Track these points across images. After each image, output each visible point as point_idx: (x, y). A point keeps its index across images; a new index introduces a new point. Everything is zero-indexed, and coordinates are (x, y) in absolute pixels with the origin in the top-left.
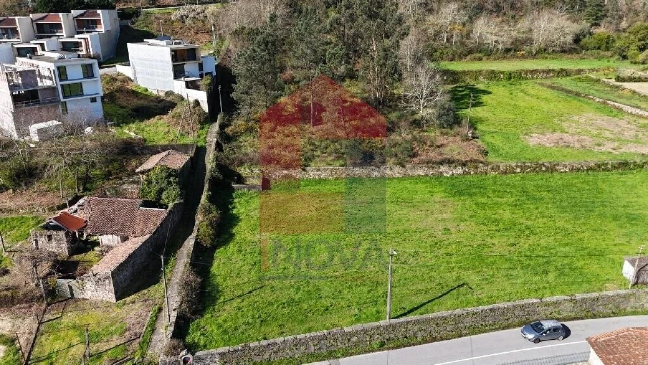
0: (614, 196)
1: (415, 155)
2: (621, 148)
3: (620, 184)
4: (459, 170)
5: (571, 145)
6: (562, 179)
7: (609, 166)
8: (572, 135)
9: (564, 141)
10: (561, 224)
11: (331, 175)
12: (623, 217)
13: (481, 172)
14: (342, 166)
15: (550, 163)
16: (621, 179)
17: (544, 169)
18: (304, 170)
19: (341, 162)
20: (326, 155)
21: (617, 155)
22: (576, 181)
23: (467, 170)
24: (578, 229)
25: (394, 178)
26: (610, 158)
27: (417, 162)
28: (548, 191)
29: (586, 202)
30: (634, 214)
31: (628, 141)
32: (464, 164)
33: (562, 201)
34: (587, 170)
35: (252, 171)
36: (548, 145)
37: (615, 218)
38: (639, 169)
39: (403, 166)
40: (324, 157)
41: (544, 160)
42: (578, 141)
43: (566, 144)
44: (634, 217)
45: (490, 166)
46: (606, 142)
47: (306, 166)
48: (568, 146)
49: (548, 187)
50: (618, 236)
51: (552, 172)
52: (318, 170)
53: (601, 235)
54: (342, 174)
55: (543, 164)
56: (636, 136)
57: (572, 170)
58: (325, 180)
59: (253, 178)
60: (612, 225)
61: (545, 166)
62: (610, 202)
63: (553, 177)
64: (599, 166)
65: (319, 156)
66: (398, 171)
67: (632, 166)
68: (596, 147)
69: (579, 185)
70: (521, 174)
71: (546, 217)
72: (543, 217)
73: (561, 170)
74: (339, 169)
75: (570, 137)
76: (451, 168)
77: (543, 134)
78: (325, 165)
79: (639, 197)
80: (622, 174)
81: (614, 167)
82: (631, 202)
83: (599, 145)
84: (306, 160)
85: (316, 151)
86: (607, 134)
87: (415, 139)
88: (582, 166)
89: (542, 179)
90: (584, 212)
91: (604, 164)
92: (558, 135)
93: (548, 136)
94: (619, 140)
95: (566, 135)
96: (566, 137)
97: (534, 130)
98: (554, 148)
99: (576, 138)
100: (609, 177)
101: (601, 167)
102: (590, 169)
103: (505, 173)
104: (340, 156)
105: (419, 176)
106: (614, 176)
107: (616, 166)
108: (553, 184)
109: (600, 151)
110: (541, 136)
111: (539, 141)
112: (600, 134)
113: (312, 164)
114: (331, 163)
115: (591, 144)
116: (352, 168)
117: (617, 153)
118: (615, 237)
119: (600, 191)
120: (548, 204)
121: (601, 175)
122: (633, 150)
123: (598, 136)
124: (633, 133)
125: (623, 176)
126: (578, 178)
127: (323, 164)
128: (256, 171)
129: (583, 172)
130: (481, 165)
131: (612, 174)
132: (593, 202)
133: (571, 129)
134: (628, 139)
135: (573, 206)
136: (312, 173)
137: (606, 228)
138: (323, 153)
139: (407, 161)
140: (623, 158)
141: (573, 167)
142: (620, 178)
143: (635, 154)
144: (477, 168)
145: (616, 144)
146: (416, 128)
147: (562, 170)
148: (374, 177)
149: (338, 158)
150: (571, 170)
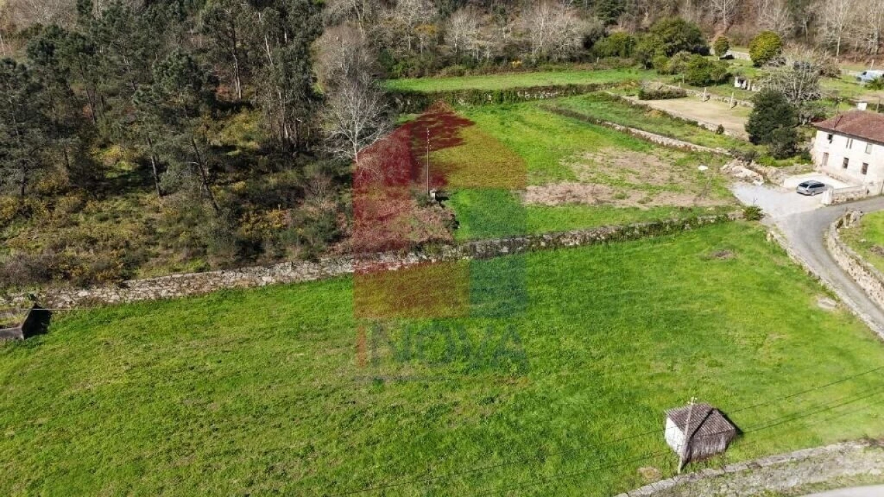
0: (645, 281)
1: (338, 238)
2: (651, 201)
3: (653, 260)
4: (413, 260)
5: (583, 201)
6: (570, 258)
7: (636, 232)
8: (584, 183)
9: (573, 194)
10: (568, 343)
11: (180, 289)
12: (661, 321)
13: (446, 257)
14: (201, 270)
15: (552, 233)
16: (654, 251)
17: (543, 244)
18: (123, 286)
19: (200, 263)
20: (171, 251)
21: (647, 212)
22: (591, 260)
23: (424, 257)
24: (595, 352)
25: (302, 283)
26: (637, 218)
27: (341, 250)
28: (550, 283)
29: (605, 298)
30: (676, 313)
31: (660, 188)
32: (418, 248)
33: (570, 299)
34: (606, 241)
35: (10, 299)
36: (550, 203)
37: (650, 324)
38: (678, 232)
39: (316, 261)
40: (167, 256)
41: (543, 231)
42: (593, 193)
43: (576, 199)
44: (676, 317)
45: (461, 248)
46: (629, 193)
47: (129, 278)
48: (578, 203)
49: (550, 274)
50: (655, 359)
51: (556, 249)
52: (153, 283)
53: (629, 361)
54: (201, 286)
55: (541, 237)
56: (671, 179)
57: (585, 241)
58: (170, 300)
59: (14, 312)
60: (646, 338)
61: (544, 240)
62: (640, 294)
63: (558, 256)
64: (622, 233)
65: (157, 255)
66: (307, 271)
67: (668, 227)
68: (617, 201)
69: (594, 267)
70: (510, 256)
71: (546, 333)
72: (540, 334)
73: (568, 243)
74: (193, 277)
75: (581, 188)
76: (399, 256)
77: (543, 184)
78: (167, 272)
79: (681, 279)
80: (655, 242)
81: (644, 232)
82: (671, 291)
83: (622, 198)
84: (127, 265)
85: (155, 244)
86: (632, 179)
87: (341, 208)
88: (598, 235)
89: (541, 262)
90: (603, 317)
91: (628, 229)
92: (565, 184)
93: (550, 187)
94: (649, 187)
95: (576, 184)
96: (577, 188)
97: (532, 180)
98: (559, 207)
99: (590, 188)
100: (638, 249)
101: (624, 234)
102: (610, 238)
103: (485, 256)
104: (197, 250)
105: (346, 275)
106: (644, 246)
107: (647, 230)
108: (557, 270)
109: (624, 207)
110: (541, 189)
111: (537, 197)
112: (622, 179)
113: (141, 272)
114: (181, 266)
115: (610, 196)
116: (219, 272)
117: (647, 209)
118: (651, 360)
119: (626, 273)
120: (548, 306)
121: (627, 247)
122: (667, 202)
123: (620, 183)
124: (667, 174)
125: (658, 245)
126: (593, 255)
127: (164, 270)
128: (19, 298)
129: (601, 243)
130: (446, 247)
131: (642, 244)
132: (616, 297)
133: (583, 173)
134: (660, 184)
135: (587, 308)
136: (140, 289)
137: (637, 345)
138: (167, 247)
139: (323, 251)
140: (655, 217)
141: (585, 236)
142: (652, 249)
143: (671, 208)
144: (439, 252)
145: (645, 194)
146: (349, 187)
147: (571, 244)
148: (264, 284)
149: (193, 256)
150: (583, 243)
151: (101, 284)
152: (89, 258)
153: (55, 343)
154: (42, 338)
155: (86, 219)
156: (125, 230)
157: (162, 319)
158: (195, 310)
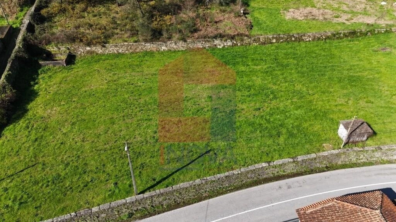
0: (342, 60)
1: (196, 31)
2: (352, 19)
3: (348, 50)
4: (229, 43)
5: (317, 18)
6: (306, 46)
7: (342, 35)
8: (319, 9)
9: (312, 14)
10: (298, 87)
11: (127, 50)
12: (346, 80)
13: (245, 43)
14: (136, 42)
15: (298, 34)
16: (350, 45)
17: (293, 39)
18: (104, 46)
19: (135, 38)
20: (123, 32)
21: (349, 25)
22: (316, 48)
23: (235, 42)
24: (311, 92)
25: (179, 51)
26: (343, 28)
27: (197, 37)
28: (294, 58)
29: (320, 67)
30: (355, 76)
31: (359, 13)
32: (232, 38)
33: (303, 67)
34: (325, 39)
35: (59, 49)
36: (300, 18)
37: (340, 81)
38: (363, 37)
39: (185, 41)
40: (121, 34)
41: (294, 32)
42: (322, 14)
43: (313, 17)
44: (354, 78)
45: (253, 39)
46: (342, 15)
47: (106, 43)
48: (314, 19)
49: (294, 54)
50: (340, 97)
51: (299, 42)
52: (116, 46)
53: (327, 97)
54: (136, 49)
55: (293, 36)
56: (365, 8)
57: (314, 39)
58: (123, 54)
59: (61, 54)
60: (337, 87)
61: (294, 37)
62: (338, 66)
63: (300, 45)
64: (334, 35)
65: (117, 34)
66: (181, 46)
67: (359, 34)
68: (335, 19)
69: (317, 52)
70: (276, 44)
71: (289, 81)
72: (286, 82)
73: (306, 39)
74: (133, 45)
75: (317, 11)
76: (223, 41)
77: (298, 9)
78: (122, 42)
79: (361, 60)
80: (350, 41)
81: (345, 36)
82: (354, 66)
83: (337, 17)
84: (105, 37)
85: (117, 29)
86: (345, 8)
87: (198, 16)
88: (322, 36)
89: (291, 48)
90: (318, 76)
91: (338, 34)
92: (309, 9)
93: (301, 10)
94: (352, 12)
95: (314, 9)
96: (315, 11)
97: (292, 6)
98: (304, 21)
99: (321, 11)
100: (341, 44)
101: (336, 36)
102: (328, 38)
103: (264, 43)
104: (134, 33)
105: (198, 49)
106: (345, 43)
107: (347, 34)
108: (298, 52)
109: (337, 22)
110: (296, 11)
111: (294, 15)
112: (339, 7)
113: (111, 41)
114: (127, 39)
115: (331, 16)
116: (144, 43)
117: (349, 24)
118: (337, 97)
119: (332, 56)
120: (292, 69)
121: (335, 42)
122: (361, 21)
123: (338, 9)
124: (363, 6)
125: (352, 43)
126: (317, 46)
127: (120, 41)
128: (63, 49)
129: (323, 40)
130: (246, 38)
131: (343, 41)
132: (325, 67)
133: (319, 3)
134: (358, 11)
135: (310, 71)
136: (111, 49)
137: (332, 90)
138: (121, 31)
139: (188, 37)
140: (353, 28)
141: (315, 36)
142: (348, 44)
143: (362, 24)
144: (242, 40)
145: (349, 16)
146: (202, 6)
147: (307, 40)
148: (162, 50)
149: (133, 35)
150: (313, 40)
151: (95, 45)
152: (90, 33)
153: (78, 69)
154: (73, 66)
155: (88, 15)
156: (104, 21)
157: (120, 62)
158: (134, 59)
